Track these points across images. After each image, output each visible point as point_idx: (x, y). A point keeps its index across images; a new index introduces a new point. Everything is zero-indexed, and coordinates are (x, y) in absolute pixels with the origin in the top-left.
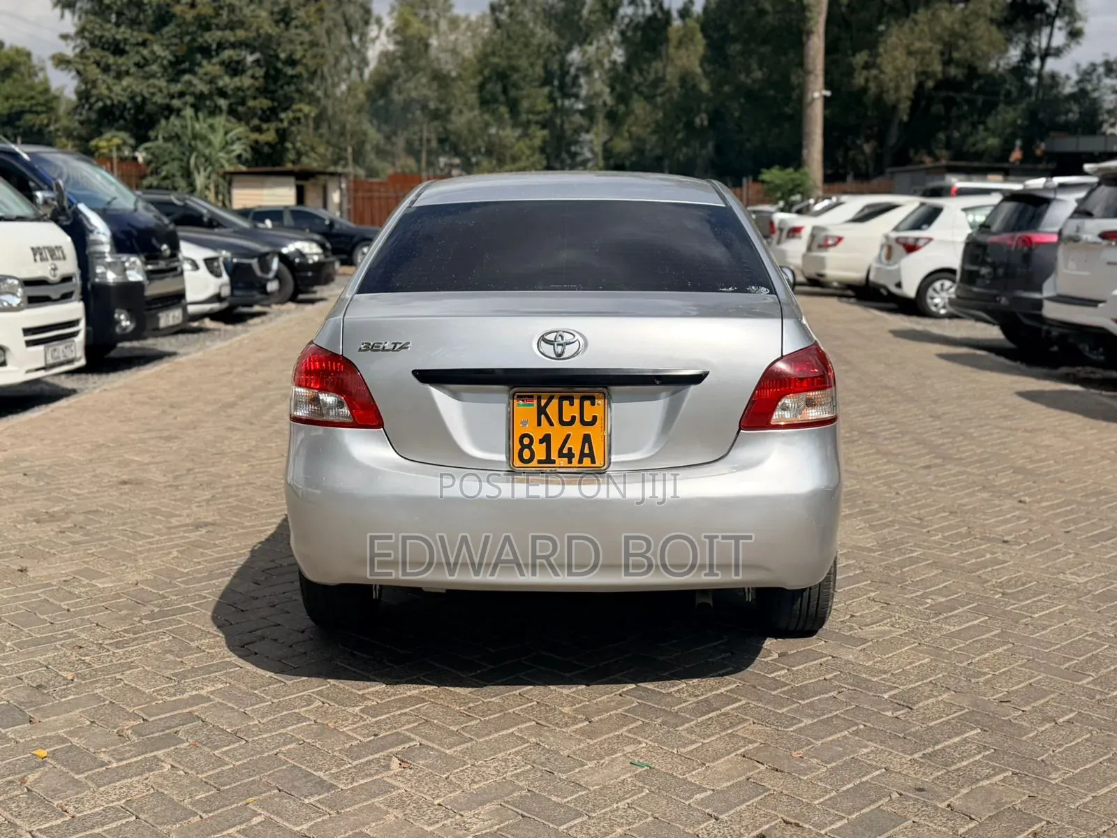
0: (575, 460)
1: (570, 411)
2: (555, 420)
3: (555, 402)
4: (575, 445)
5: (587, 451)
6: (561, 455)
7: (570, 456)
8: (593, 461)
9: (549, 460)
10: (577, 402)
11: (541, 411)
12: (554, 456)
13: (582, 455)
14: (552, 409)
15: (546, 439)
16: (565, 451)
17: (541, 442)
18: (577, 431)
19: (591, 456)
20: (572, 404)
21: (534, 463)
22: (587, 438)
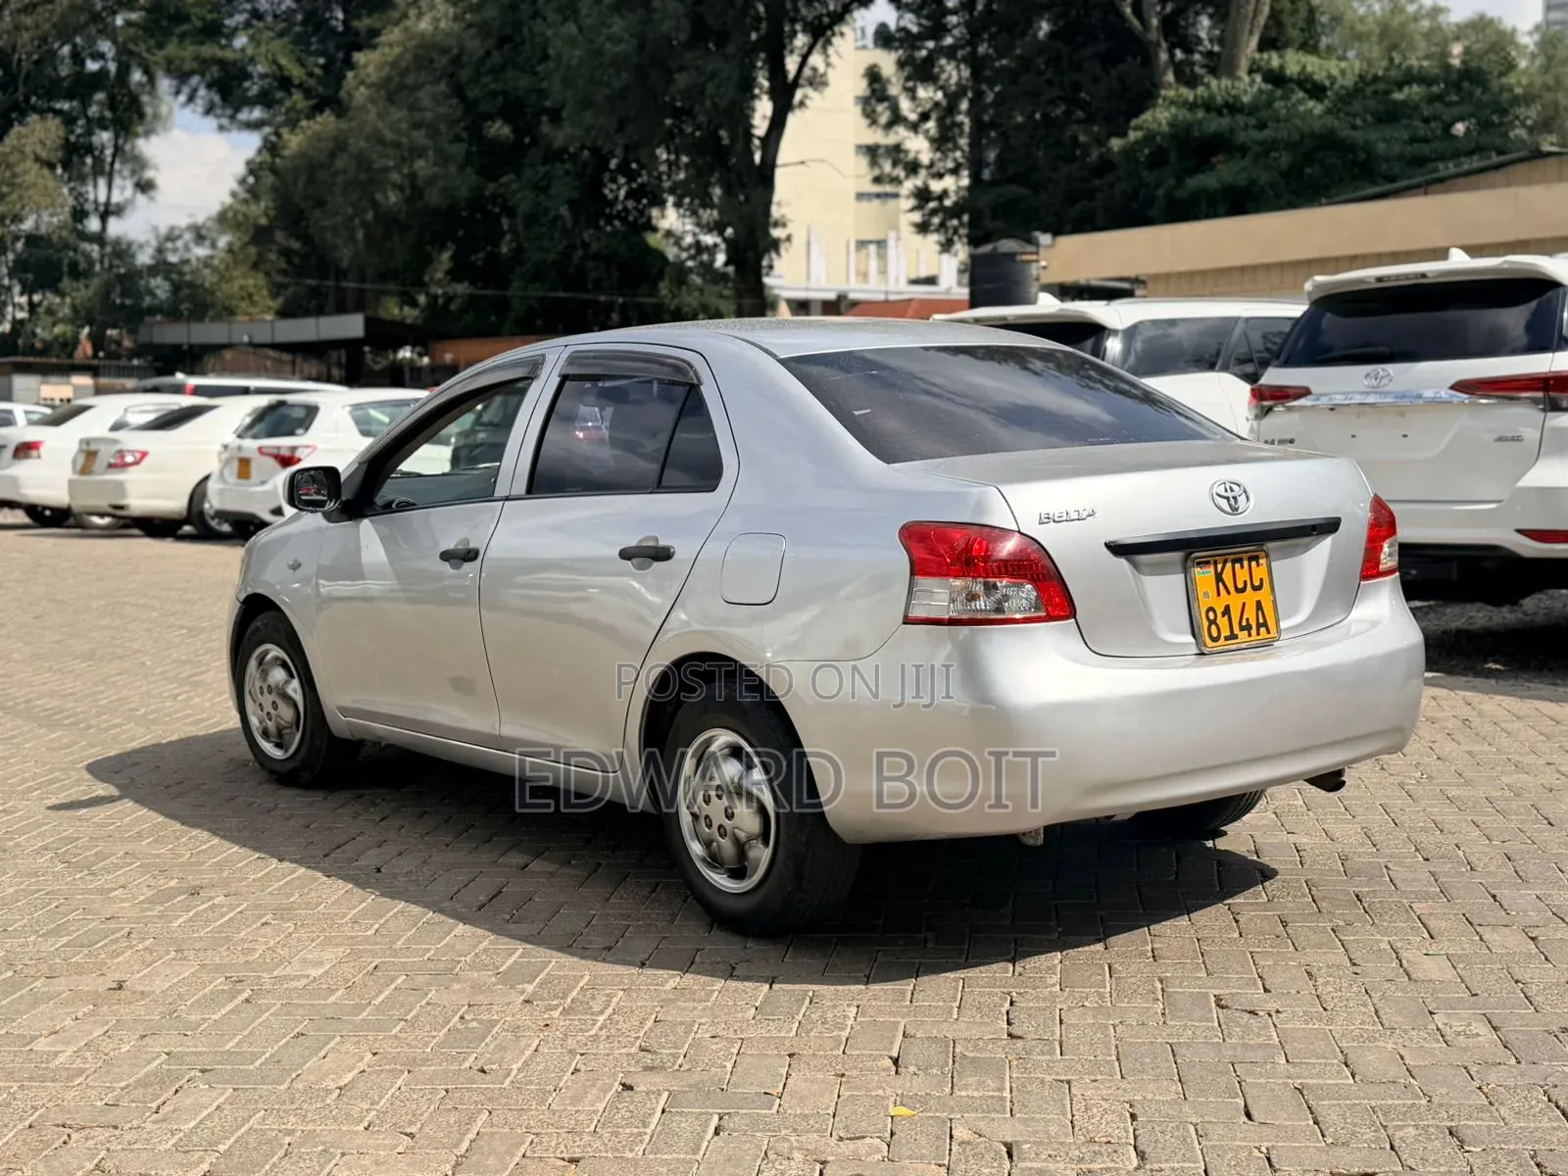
0: (1254, 631)
1: (1242, 575)
2: (1232, 589)
3: (1229, 565)
4: (1250, 614)
5: (1261, 621)
6: (1242, 628)
7: (1248, 628)
8: (1268, 632)
9: (1233, 636)
10: (1246, 563)
11: (1219, 578)
12: (1236, 630)
13: (1259, 626)
14: (1227, 576)
15: (1227, 611)
16: (1244, 623)
17: (1223, 615)
18: (1250, 597)
19: (1265, 624)
20: (1242, 567)
21: (1222, 641)
22: (1259, 605)
